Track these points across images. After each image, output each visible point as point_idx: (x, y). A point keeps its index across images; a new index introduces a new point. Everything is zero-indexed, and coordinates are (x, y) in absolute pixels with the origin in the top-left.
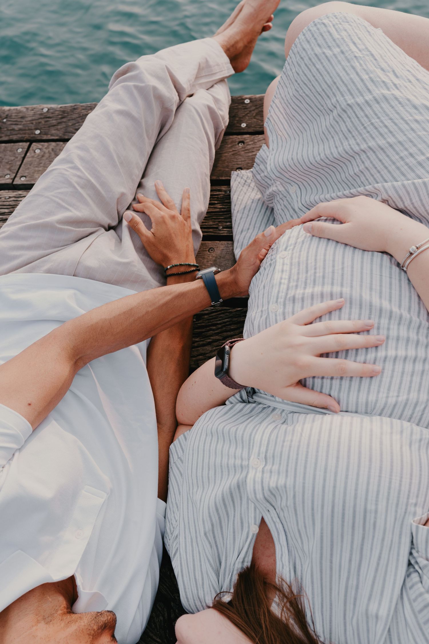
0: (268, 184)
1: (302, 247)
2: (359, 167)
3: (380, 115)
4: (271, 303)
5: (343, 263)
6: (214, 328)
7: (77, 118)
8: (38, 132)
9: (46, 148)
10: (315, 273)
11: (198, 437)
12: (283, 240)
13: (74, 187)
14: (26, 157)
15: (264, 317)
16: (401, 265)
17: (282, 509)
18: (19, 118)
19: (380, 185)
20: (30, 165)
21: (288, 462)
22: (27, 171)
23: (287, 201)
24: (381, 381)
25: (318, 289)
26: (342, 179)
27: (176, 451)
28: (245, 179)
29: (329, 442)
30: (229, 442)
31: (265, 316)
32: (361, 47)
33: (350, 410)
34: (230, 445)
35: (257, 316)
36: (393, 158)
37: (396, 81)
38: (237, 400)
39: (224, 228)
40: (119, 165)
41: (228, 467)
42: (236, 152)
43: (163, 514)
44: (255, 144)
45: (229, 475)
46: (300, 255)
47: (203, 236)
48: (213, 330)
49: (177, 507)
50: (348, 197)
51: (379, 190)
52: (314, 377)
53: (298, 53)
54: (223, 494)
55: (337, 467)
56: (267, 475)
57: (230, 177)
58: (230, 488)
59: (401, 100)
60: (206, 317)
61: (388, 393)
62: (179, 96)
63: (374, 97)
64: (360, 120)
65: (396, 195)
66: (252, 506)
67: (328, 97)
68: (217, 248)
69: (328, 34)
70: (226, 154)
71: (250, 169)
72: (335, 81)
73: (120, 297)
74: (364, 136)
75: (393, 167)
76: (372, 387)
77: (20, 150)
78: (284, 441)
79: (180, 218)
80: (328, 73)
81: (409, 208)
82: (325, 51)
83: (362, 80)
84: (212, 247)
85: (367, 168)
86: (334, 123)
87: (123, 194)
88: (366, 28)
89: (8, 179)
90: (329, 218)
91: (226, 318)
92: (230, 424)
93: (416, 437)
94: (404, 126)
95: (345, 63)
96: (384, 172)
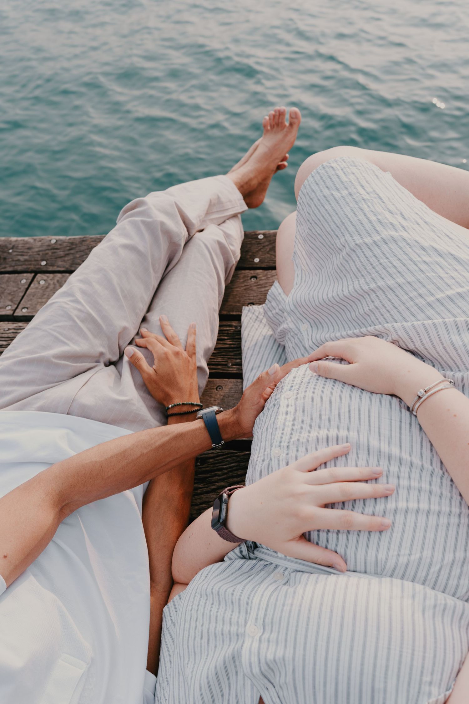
0: (280, 321)
1: (307, 387)
2: (368, 306)
3: (388, 255)
4: (274, 446)
5: (350, 406)
6: (220, 473)
7: (85, 249)
8: (44, 263)
9: (51, 280)
10: (321, 415)
11: (191, 600)
12: (288, 379)
13: (74, 321)
14: (30, 288)
15: (266, 462)
16: (411, 409)
17: (281, 687)
18: (26, 249)
19: (389, 325)
20: (33, 296)
21: (287, 630)
22: (30, 303)
23: (299, 339)
24: (391, 537)
25: (323, 433)
26: (352, 318)
27: (170, 614)
28: (257, 314)
29: (332, 607)
30: (224, 605)
31: (268, 461)
32: (369, 190)
33: (358, 569)
34: (226, 608)
35: (258, 461)
36: (403, 299)
37: (404, 223)
38: (237, 555)
39: (233, 365)
40: (122, 299)
41: (222, 635)
42: (248, 287)
43: (153, 691)
44: (268, 280)
45: (223, 644)
46: (305, 395)
47: (210, 373)
48: (219, 475)
49: (168, 683)
50: (358, 336)
51: (388, 330)
52: (319, 531)
53: (308, 194)
54: (216, 668)
55: (341, 636)
56: (264, 645)
57: (241, 312)
58: (224, 661)
59: (409, 241)
60: (211, 460)
61: (399, 551)
62: (188, 230)
63: (382, 238)
64: (368, 260)
65: (406, 335)
66: (248, 683)
67: (337, 237)
68: (226, 386)
69: (336, 177)
70: (238, 289)
71: (263, 304)
72: (344, 221)
73: (116, 437)
74: (373, 276)
75: (403, 307)
76: (382, 543)
77: (24, 281)
78: (284, 605)
79: (185, 354)
80: (337, 214)
81: (420, 349)
82: (334, 193)
83: (370, 222)
84: (220, 384)
85: (376, 308)
86: (344, 262)
87: (125, 329)
88: (374, 172)
89: (8, 310)
90: (337, 358)
91: (233, 463)
92: (228, 584)
93: (430, 602)
94: (413, 267)
95: (353, 205)
96: (394, 312)
